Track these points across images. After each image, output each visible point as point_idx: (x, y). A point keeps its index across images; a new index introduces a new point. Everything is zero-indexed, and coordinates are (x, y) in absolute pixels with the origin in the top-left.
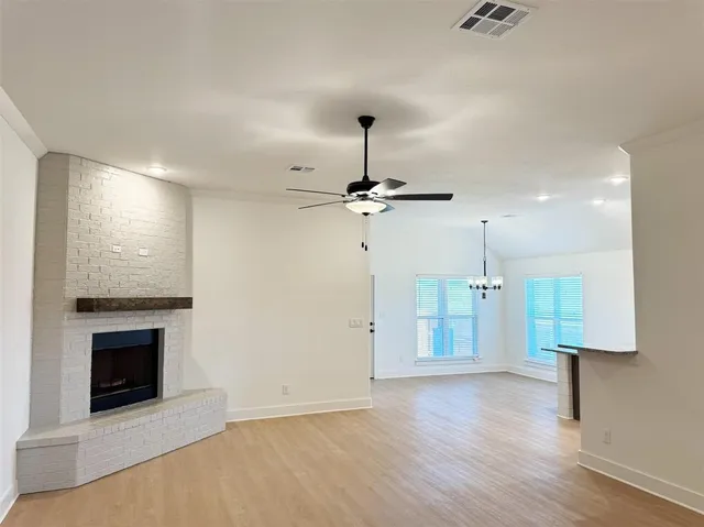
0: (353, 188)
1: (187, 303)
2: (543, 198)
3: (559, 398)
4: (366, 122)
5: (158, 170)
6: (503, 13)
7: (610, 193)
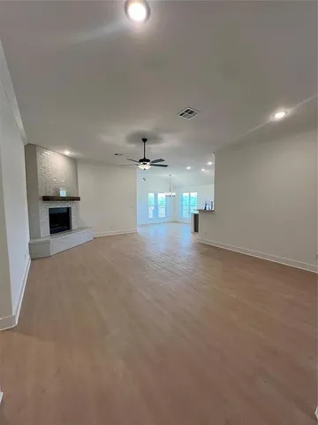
0: (141, 161)
1: (78, 199)
2: (189, 168)
3: (191, 227)
4: (145, 140)
5: (67, 153)
6: (191, 112)
7: (207, 167)
